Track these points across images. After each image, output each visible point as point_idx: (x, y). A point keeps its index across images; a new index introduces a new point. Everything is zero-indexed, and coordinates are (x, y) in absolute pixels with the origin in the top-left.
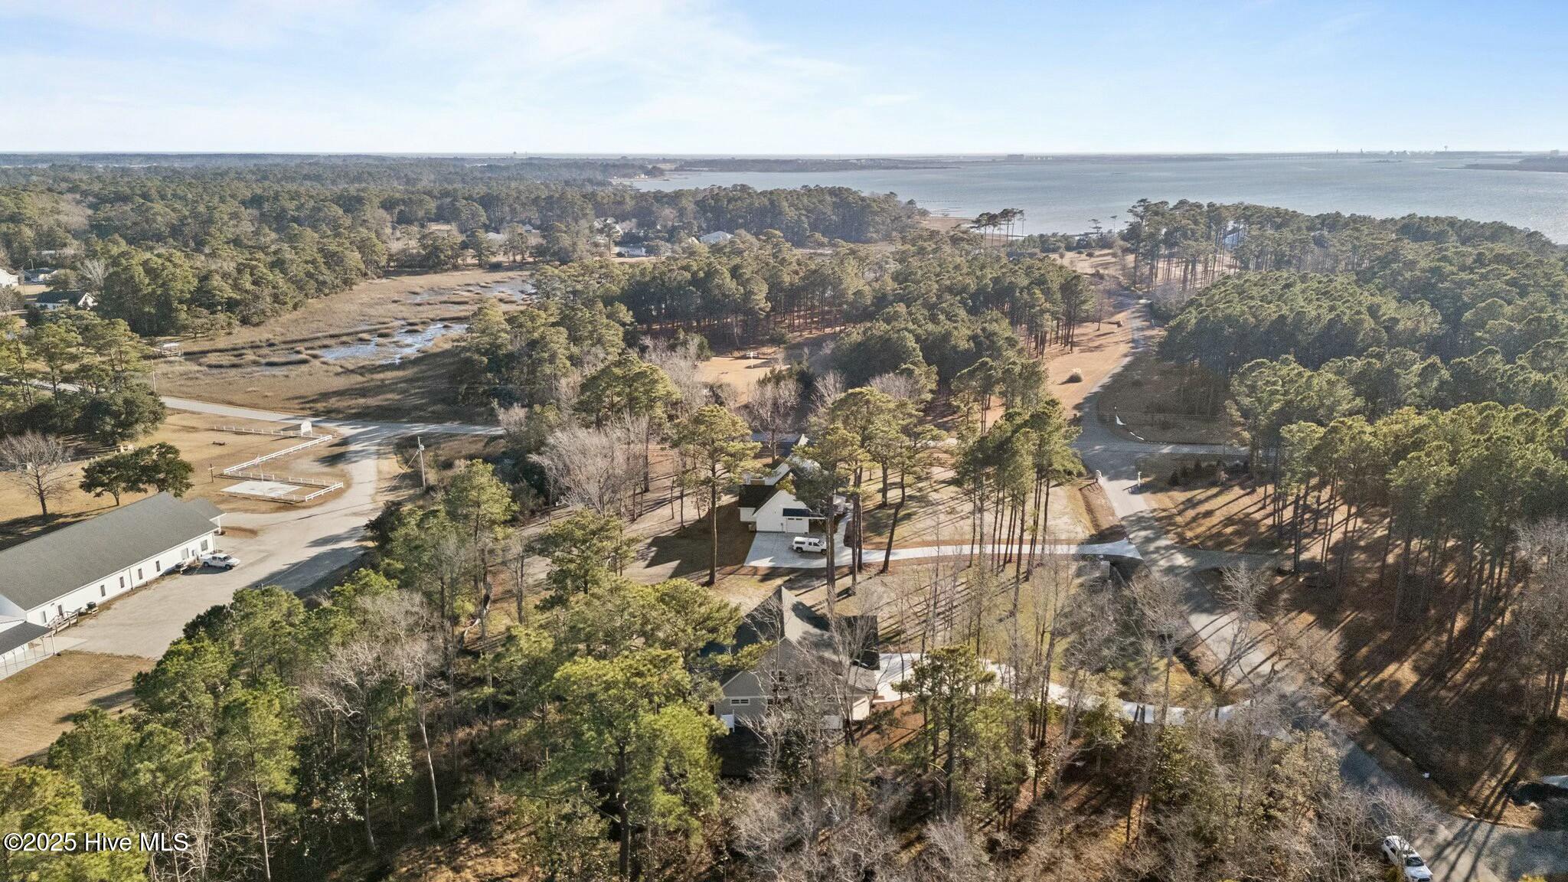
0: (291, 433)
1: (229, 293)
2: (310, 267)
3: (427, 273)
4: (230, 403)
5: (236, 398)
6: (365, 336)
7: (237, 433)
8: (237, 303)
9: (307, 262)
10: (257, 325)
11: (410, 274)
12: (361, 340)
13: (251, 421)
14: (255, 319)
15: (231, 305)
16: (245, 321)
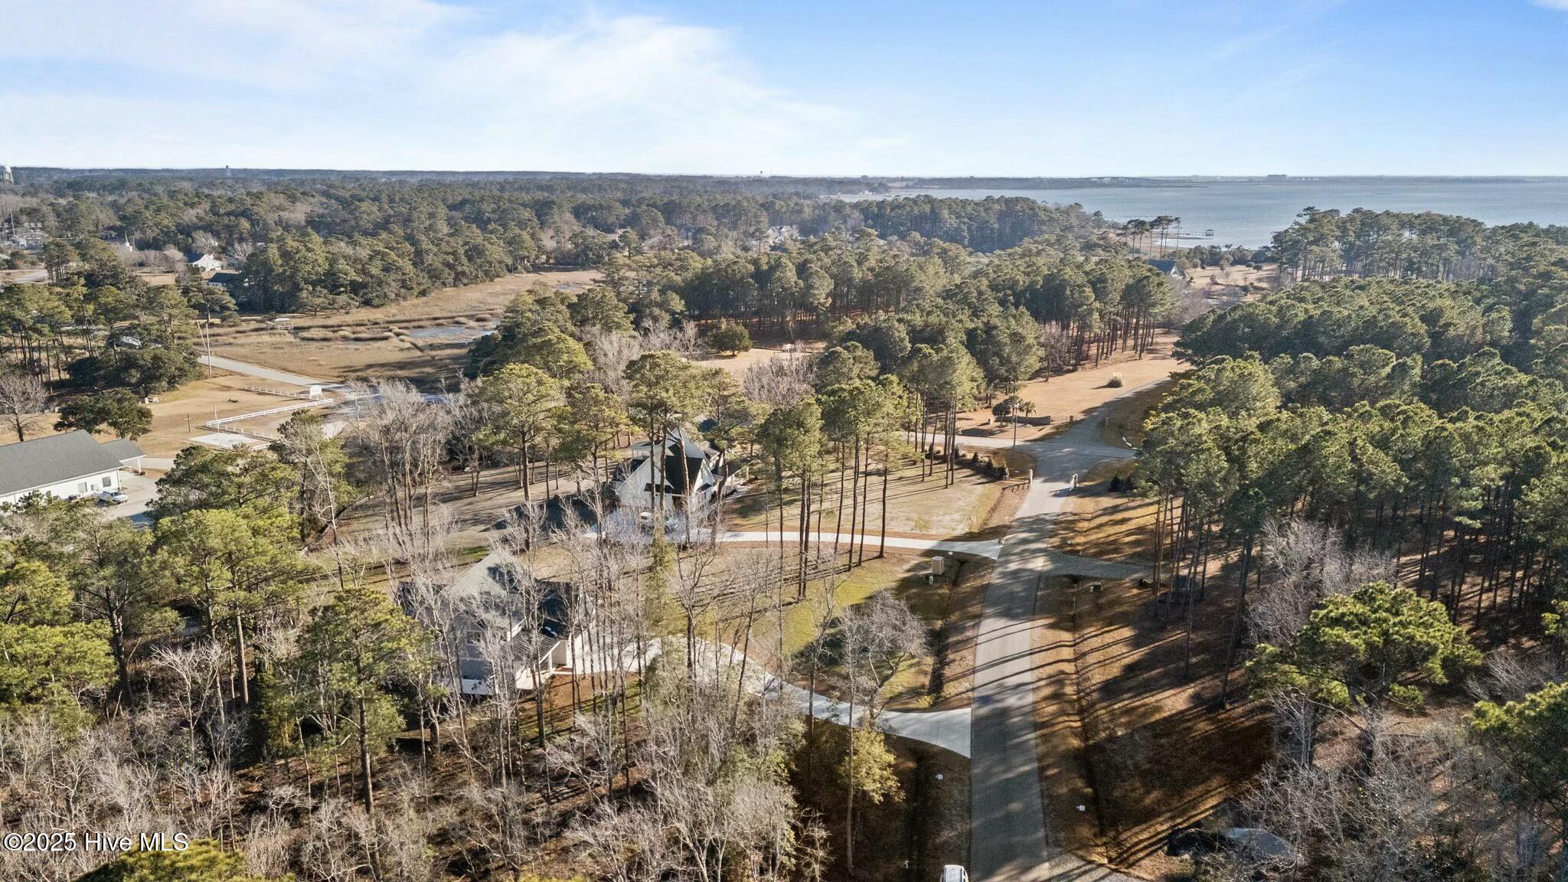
0: (302, 396)
1: (353, 276)
2: (450, 259)
3: (577, 270)
4: (285, 369)
5: (291, 366)
6: (462, 320)
7: (260, 394)
8: (364, 286)
9: (447, 254)
10: (378, 307)
11: (559, 270)
12: (457, 323)
13: (282, 384)
14: (376, 302)
15: (355, 288)
16: (367, 303)
